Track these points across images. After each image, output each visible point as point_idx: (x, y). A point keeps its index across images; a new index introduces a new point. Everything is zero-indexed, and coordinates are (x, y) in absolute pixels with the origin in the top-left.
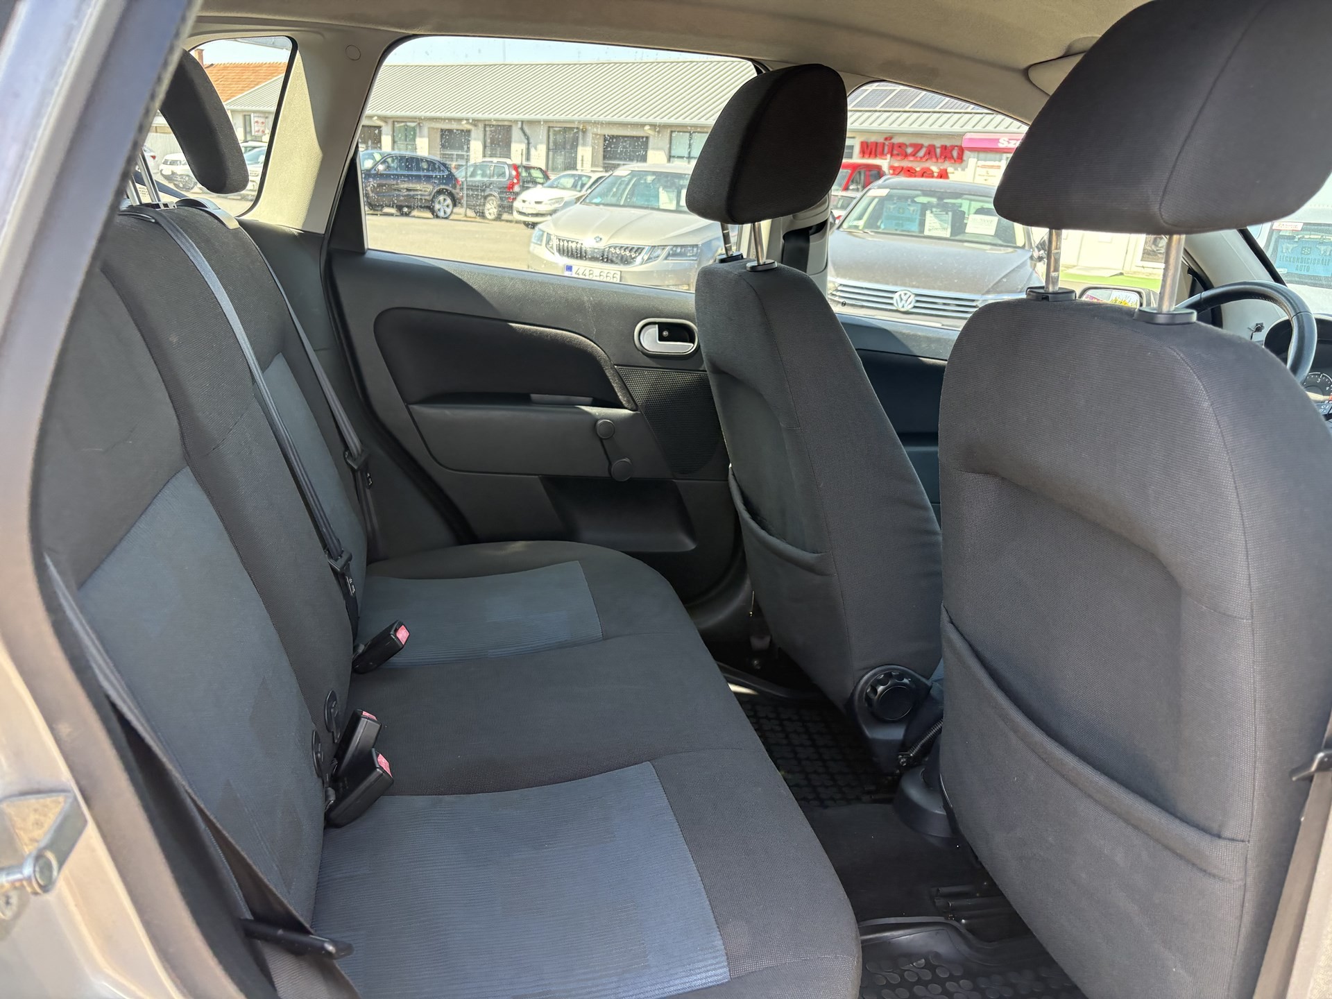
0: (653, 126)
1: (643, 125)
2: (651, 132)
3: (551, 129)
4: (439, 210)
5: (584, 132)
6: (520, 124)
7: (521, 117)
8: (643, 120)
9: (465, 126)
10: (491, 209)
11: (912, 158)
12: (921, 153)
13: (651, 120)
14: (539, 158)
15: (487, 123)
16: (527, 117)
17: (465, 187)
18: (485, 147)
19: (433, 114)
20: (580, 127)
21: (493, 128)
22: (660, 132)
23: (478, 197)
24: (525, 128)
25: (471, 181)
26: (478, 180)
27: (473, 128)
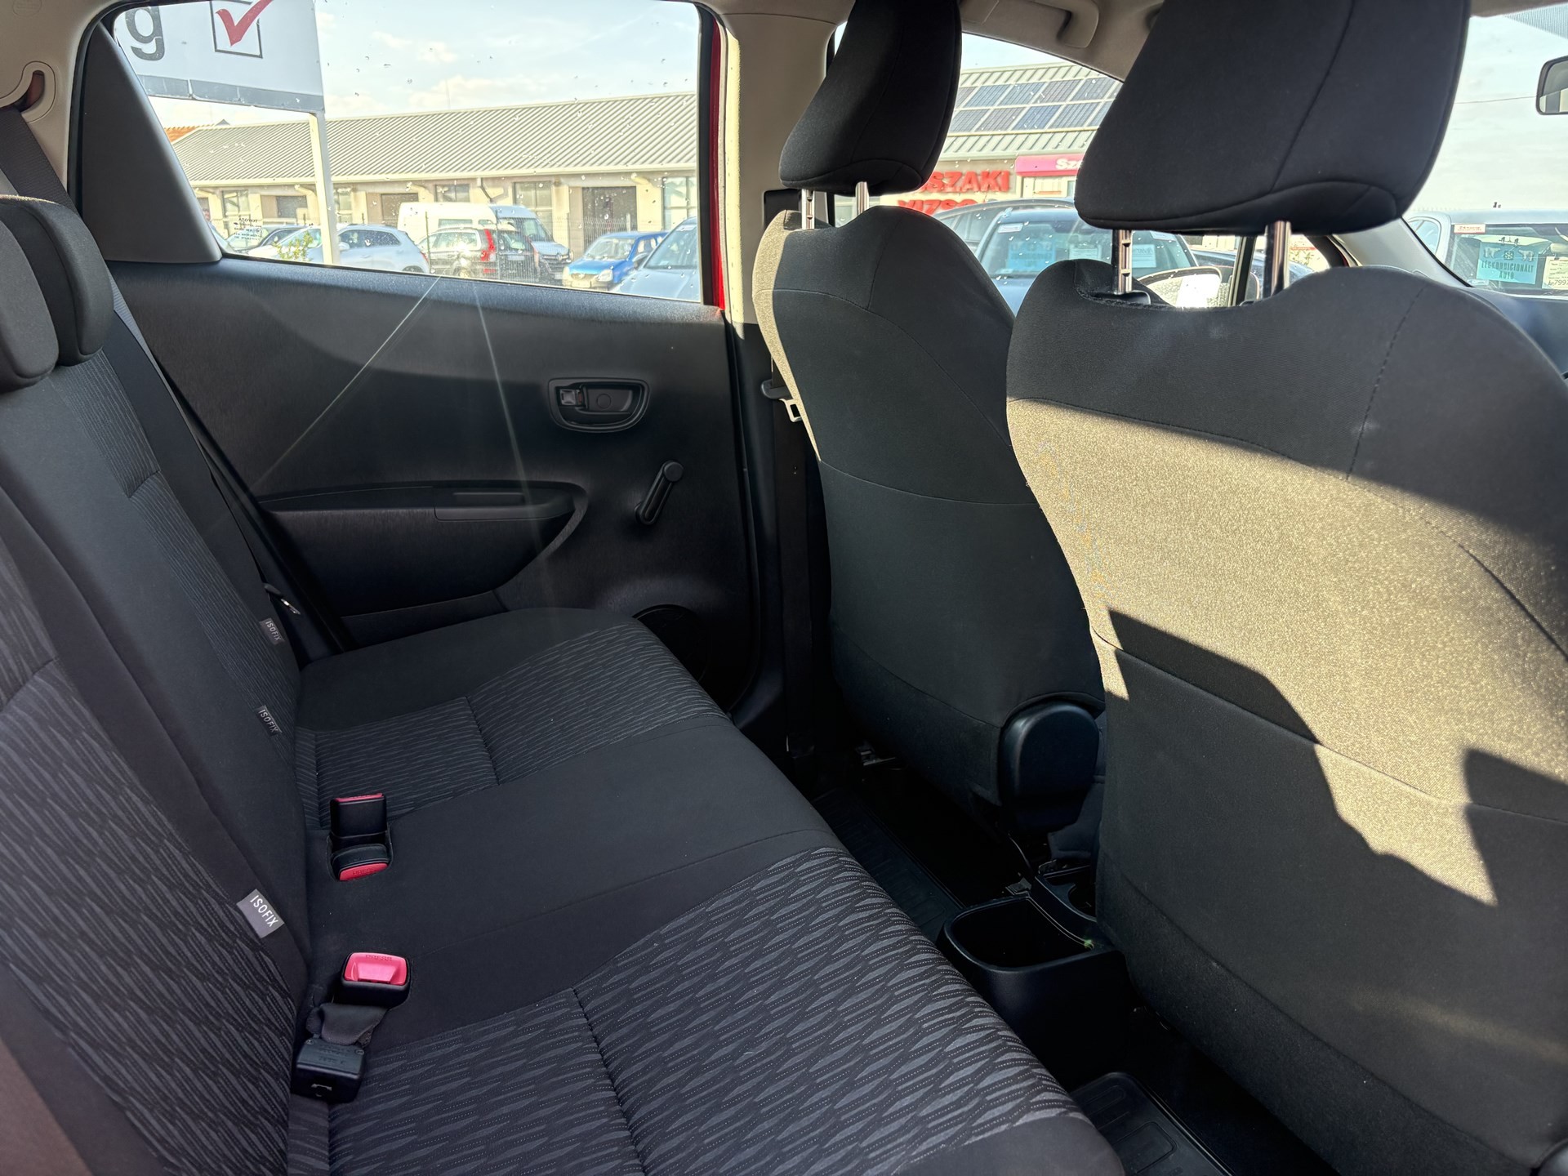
0: (640, 173)
1: (628, 174)
2: (639, 180)
3: (518, 186)
5: (558, 184)
6: (479, 182)
7: (480, 174)
8: (630, 167)
9: (410, 188)
11: (949, 189)
12: (960, 184)
13: (638, 167)
15: (438, 183)
16: (487, 173)
19: (370, 178)
20: (553, 180)
21: (446, 189)
22: (649, 180)
23: (446, 271)
24: (485, 185)
25: (436, 252)
26: (442, 251)
27: (420, 191)
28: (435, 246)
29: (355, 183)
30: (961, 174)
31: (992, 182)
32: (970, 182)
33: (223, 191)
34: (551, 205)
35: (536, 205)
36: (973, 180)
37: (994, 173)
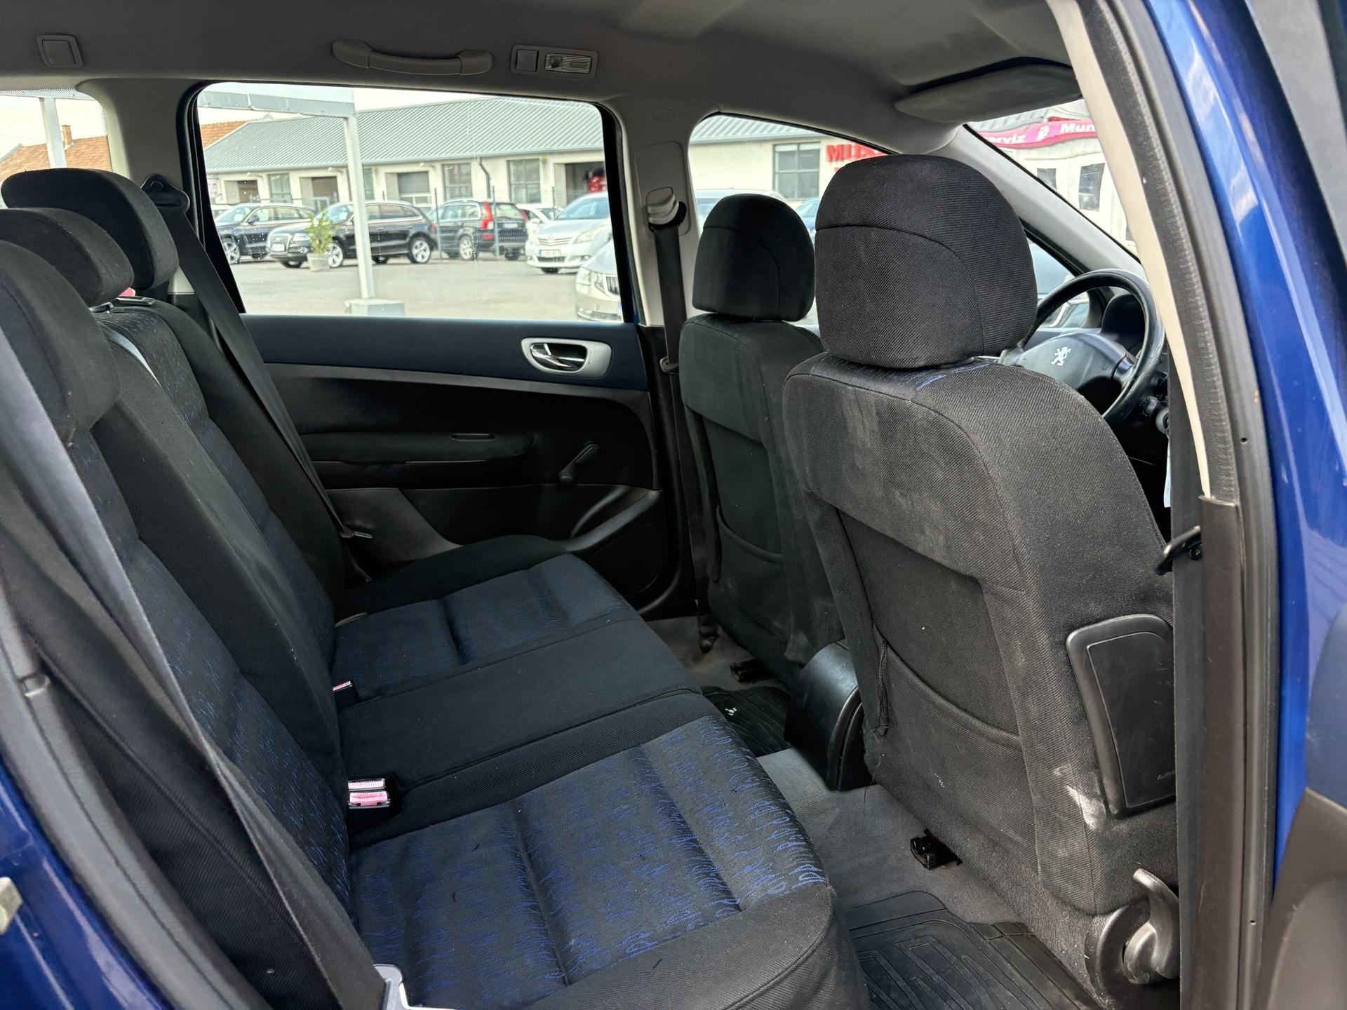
3: (511, 163)
4: (417, 255)
5: (545, 162)
6: (479, 160)
7: (479, 153)
9: (421, 168)
10: (466, 249)
14: (502, 195)
15: (445, 162)
16: (485, 153)
17: (438, 229)
18: (445, 188)
19: (389, 159)
20: (541, 158)
21: (452, 167)
23: (452, 238)
24: (484, 163)
25: (444, 223)
26: (449, 221)
27: (430, 169)
28: (443, 217)
29: (376, 165)
33: (270, 173)
34: (538, 178)
35: (527, 179)
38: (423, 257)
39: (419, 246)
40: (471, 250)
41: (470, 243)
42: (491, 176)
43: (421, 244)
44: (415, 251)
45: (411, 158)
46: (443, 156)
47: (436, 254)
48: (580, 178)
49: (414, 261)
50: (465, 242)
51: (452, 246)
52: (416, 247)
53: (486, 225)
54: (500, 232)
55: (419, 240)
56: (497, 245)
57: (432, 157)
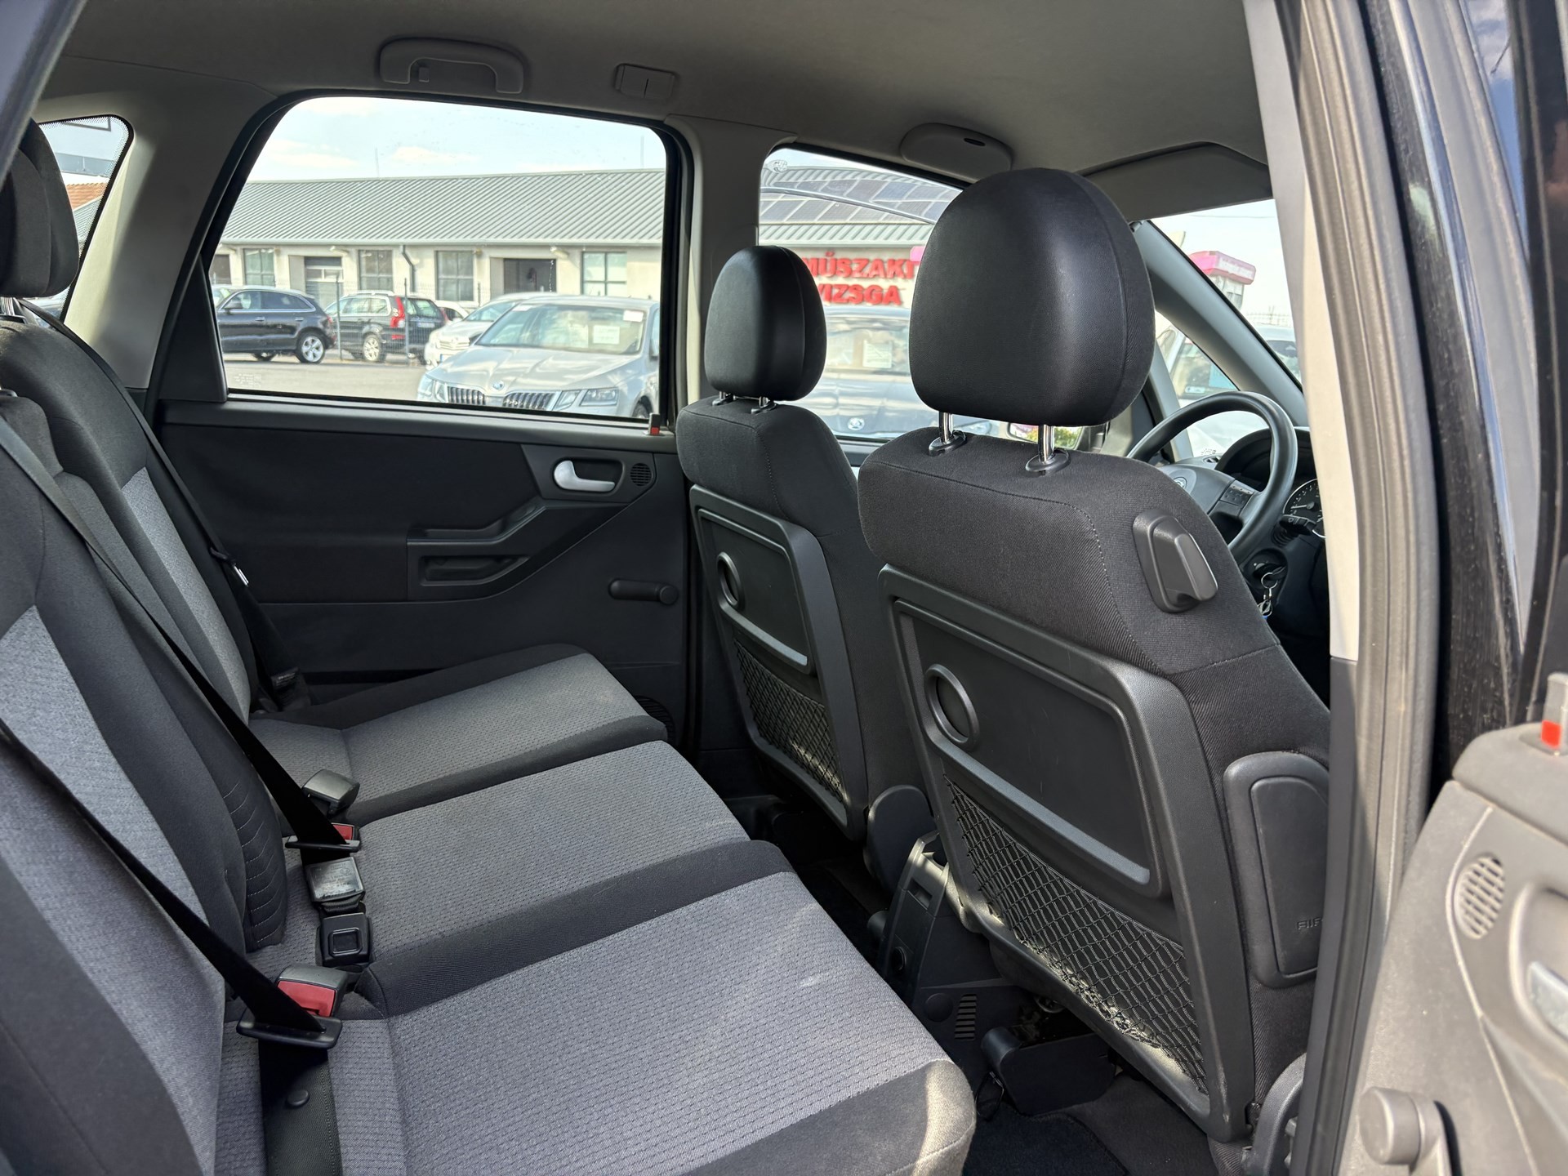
0: (560, 247)
1: (547, 246)
2: (559, 255)
3: (440, 255)
4: (307, 353)
5: (480, 255)
6: (402, 247)
7: (402, 240)
8: (548, 240)
9: (333, 252)
10: (371, 349)
11: (857, 275)
12: (867, 270)
13: (557, 240)
14: (427, 290)
15: (361, 248)
16: (409, 240)
17: (338, 324)
18: (360, 277)
19: (293, 240)
20: (475, 250)
21: (370, 255)
22: (568, 254)
23: (355, 336)
24: (408, 252)
25: (345, 317)
26: (353, 316)
27: (344, 254)
28: (346, 311)
29: (279, 246)
30: (868, 261)
31: (898, 270)
32: (876, 268)
34: (471, 274)
35: (458, 274)
36: (880, 267)
37: (900, 260)
38: (314, 356)
39: (310, 342)
40: (377, 351)
41: (376, 342)
42: (416, 268)
43: (313, 341)
44: (305, 349)
45: (319, 240)
46: (359, 240)
47: (329, 352)
48: (522, 277)
49: (303, 361)
50: (371, 341)
51: (357, 345)
52: (307, 344)
53: (395, 322)
54: (410, 332)
55: (312, 335)
56: (408, 346)
57: (346, 240)
